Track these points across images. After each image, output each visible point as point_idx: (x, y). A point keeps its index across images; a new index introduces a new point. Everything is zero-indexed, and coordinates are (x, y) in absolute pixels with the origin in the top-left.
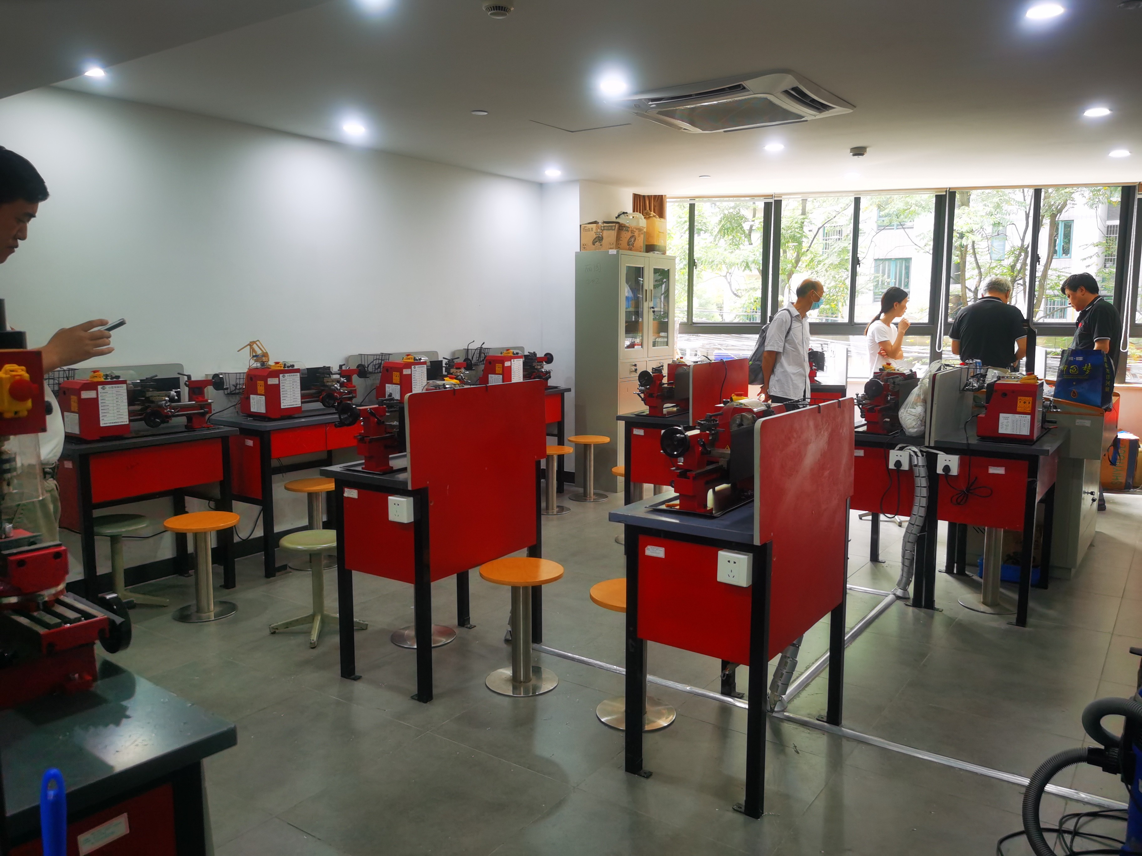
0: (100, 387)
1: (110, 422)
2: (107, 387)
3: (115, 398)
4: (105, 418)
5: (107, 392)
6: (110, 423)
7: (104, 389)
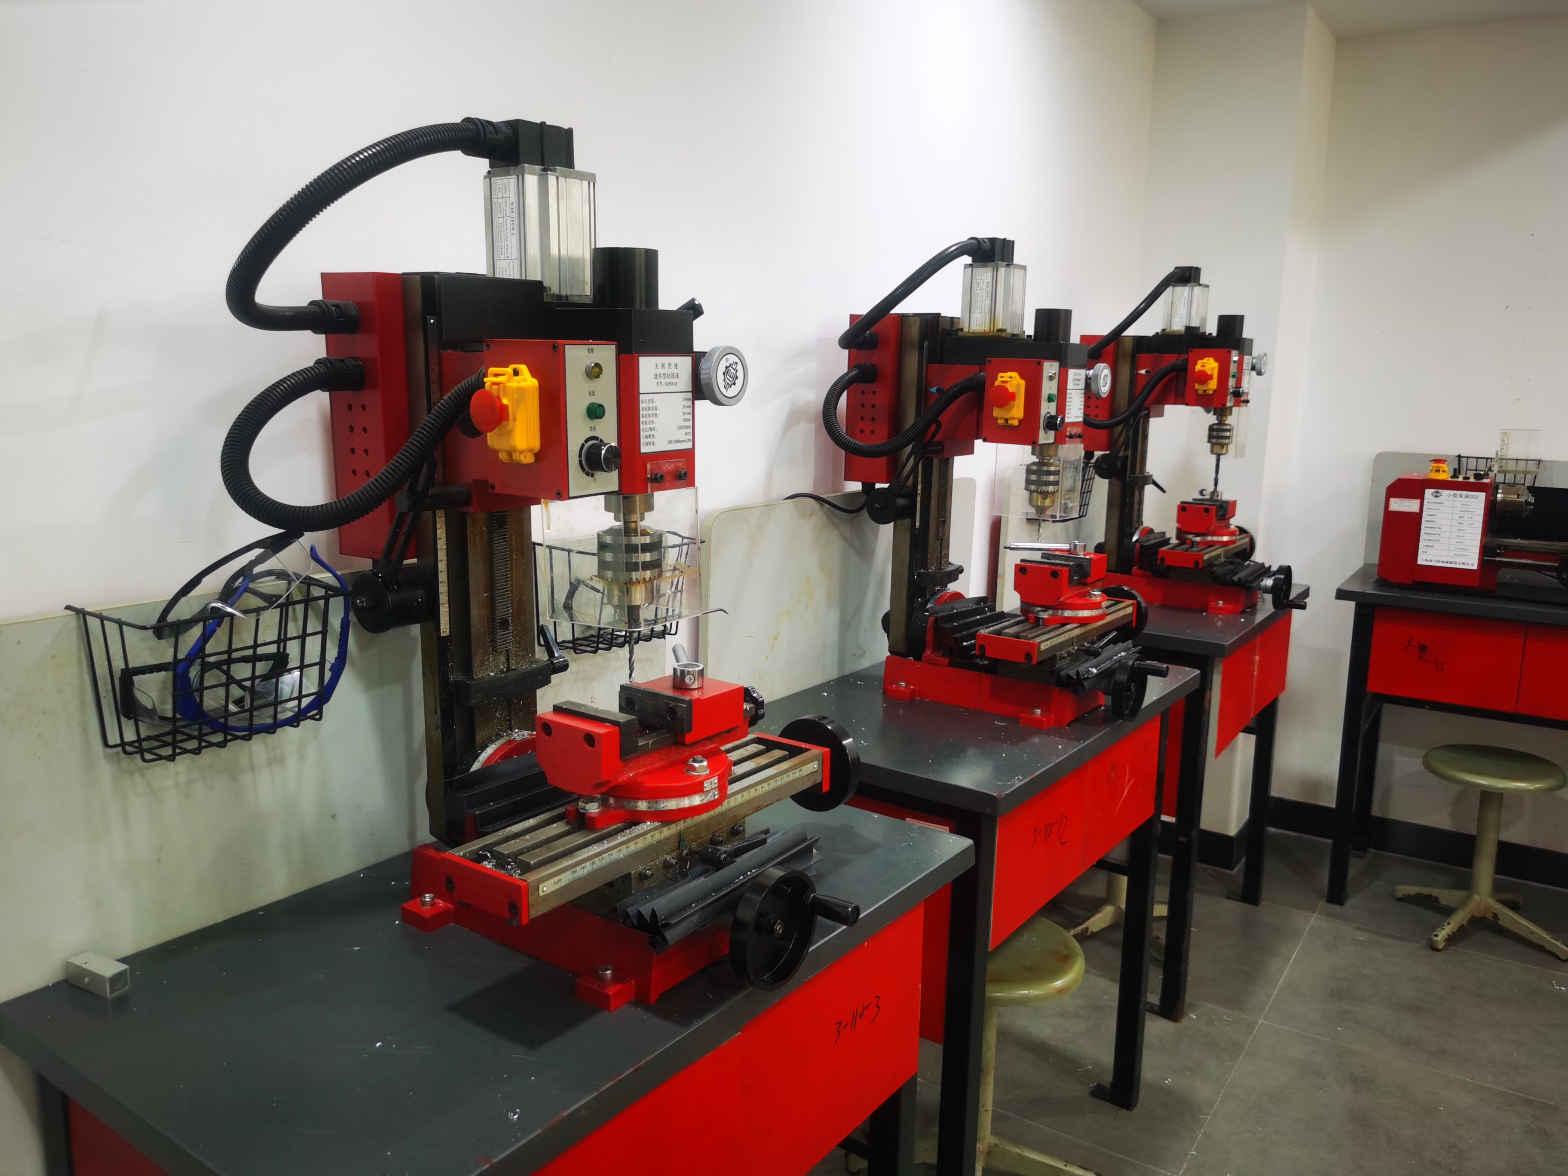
0: (1429, 492)
1: (1438, 559)
2: (1445, 493)
3: (1456, 517)
4: (1429, 550)
5: (1443, 503)
6: (1438, 561)
7: (1437, 497)
